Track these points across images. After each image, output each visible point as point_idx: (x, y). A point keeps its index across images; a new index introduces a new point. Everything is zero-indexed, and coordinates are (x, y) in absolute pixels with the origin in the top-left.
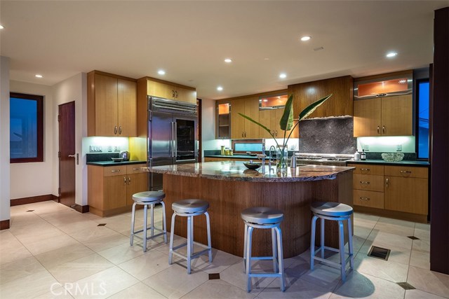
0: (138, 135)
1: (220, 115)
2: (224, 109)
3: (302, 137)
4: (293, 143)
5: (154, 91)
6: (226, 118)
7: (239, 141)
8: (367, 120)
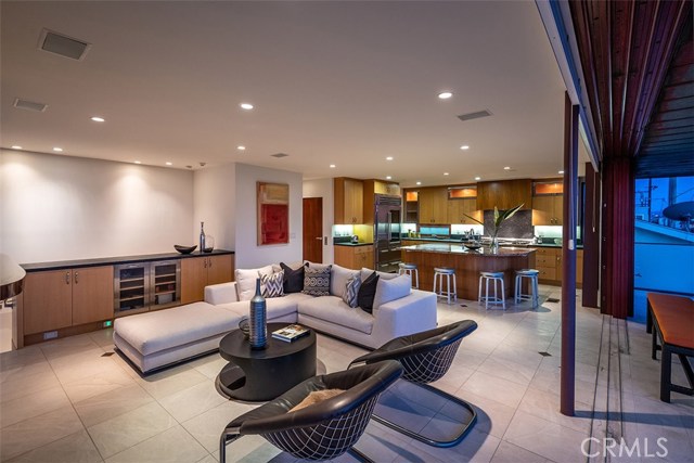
0: (365, 222)
1: (408, 203)
2: (413, 196)
3: (487, 224)
4: (479, 229)
5: (378, 189)
6: (414, 204)
7: (423, 225)
8: (543, 213)
